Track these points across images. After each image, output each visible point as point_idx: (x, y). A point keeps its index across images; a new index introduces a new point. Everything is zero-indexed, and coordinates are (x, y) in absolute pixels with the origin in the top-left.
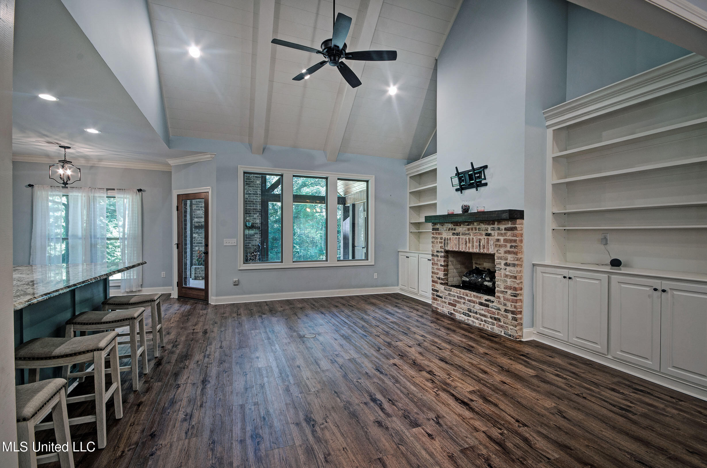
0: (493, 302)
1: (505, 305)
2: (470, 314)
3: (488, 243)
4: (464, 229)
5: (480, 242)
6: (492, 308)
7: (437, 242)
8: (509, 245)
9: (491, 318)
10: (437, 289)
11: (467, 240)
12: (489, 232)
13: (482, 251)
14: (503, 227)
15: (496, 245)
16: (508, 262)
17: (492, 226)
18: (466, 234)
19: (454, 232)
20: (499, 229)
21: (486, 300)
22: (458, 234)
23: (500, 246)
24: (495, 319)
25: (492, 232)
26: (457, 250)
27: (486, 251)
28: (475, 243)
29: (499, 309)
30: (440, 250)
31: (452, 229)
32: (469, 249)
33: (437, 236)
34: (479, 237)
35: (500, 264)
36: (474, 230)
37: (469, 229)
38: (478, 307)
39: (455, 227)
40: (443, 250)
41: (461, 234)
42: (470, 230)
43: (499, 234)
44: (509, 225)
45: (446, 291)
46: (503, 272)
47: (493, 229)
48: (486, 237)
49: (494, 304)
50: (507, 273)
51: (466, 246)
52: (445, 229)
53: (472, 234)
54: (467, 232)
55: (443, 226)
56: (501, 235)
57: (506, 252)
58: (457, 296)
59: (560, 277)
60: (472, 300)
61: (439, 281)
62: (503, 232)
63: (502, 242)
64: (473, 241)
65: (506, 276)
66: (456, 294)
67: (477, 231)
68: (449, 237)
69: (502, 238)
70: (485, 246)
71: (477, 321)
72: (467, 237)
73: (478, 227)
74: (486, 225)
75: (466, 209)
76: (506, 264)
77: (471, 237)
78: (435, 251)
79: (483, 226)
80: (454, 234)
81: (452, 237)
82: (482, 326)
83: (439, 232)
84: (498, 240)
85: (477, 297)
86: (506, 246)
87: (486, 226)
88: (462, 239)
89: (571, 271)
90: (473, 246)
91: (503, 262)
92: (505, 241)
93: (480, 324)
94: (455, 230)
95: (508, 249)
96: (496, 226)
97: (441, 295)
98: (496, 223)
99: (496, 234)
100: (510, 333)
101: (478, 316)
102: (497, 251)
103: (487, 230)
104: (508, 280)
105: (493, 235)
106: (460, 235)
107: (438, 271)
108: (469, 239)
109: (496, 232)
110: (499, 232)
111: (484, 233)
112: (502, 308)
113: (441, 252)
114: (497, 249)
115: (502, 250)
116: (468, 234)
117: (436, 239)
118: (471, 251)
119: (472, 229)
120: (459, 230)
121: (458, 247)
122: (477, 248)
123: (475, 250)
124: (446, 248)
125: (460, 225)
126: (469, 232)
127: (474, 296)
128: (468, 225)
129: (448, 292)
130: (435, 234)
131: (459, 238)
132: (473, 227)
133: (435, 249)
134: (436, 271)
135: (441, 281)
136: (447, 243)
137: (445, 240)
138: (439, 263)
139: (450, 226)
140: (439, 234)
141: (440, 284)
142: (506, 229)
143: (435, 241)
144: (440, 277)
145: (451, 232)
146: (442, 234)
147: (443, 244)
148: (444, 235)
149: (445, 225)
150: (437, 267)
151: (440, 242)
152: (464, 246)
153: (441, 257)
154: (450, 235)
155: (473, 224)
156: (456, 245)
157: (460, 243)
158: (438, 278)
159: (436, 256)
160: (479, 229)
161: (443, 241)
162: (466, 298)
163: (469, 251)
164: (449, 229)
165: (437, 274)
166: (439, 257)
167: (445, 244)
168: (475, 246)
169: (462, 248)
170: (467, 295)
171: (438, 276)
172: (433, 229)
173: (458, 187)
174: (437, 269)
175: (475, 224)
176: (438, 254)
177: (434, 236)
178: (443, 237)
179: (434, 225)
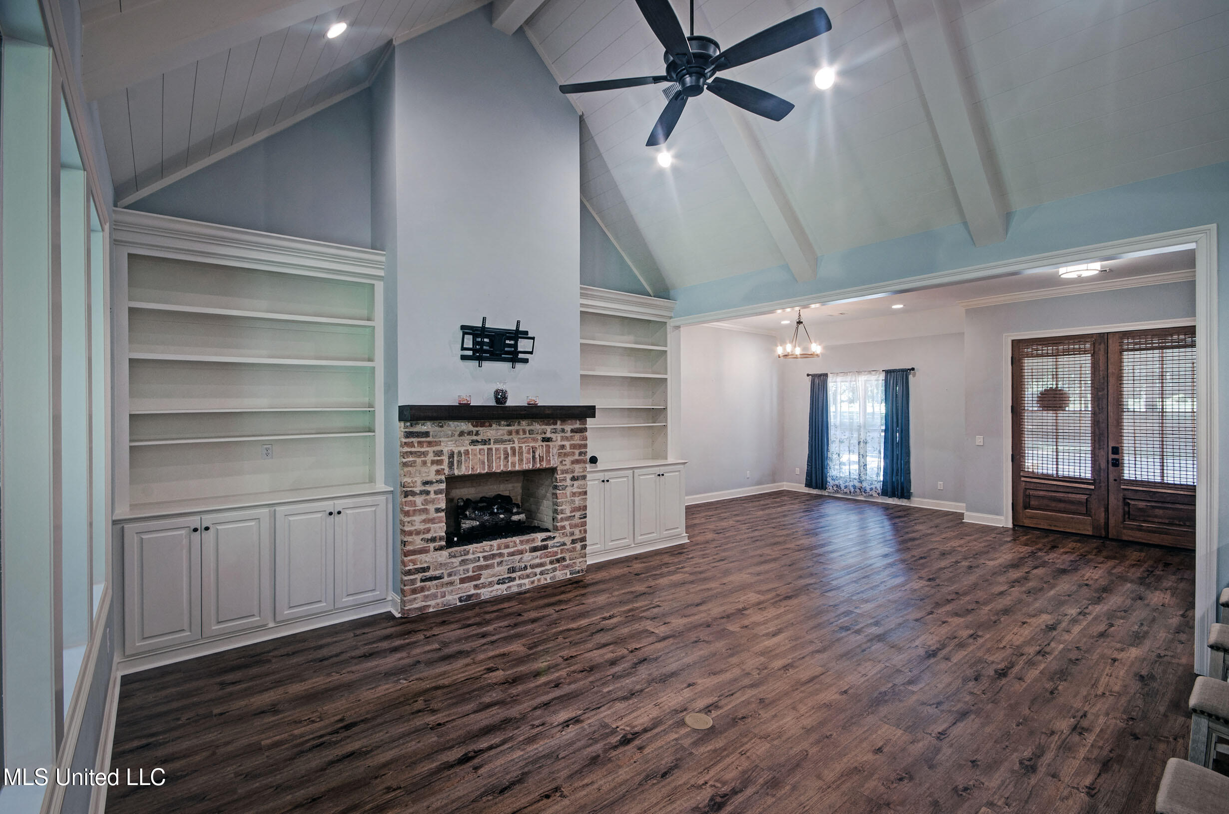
0: (554, 538)
1: (572, 534)
2: (513, 575)
3: (548, 452)
4: (501, 432)
5: (534, 452)
6: (553, 547)
7: (424, 463)
8: (577, 452)
9: (551, 562)
10: (425, 565)
11: (509, 451)
12: (548, 435)
13: (538, 465)
14: (568, 428)
15: (560, 455)
16: (576, 474)
17: (552, 427)
18: (506, 441)
19: (475, 438)
20: (563, 431)
21: (543, 540)
22: (485, 442)
23: (566, 455)
24: (558, 561)
25: (553, 436)
26: (470, 473)
27: (545, 465)
28: (525, 455)
29: (564, 544)
30: (432, 477)
31: (470, 433)
32: (513, 464)
33: (423, 450)
34: (531, 445)
35: (565, 480)
36: (521, 433)
37: (510, 433)
38: (527, 556)
39: (477, 429)
40: (443, 477)
41: (492, 441)
42: (514, 434)
43: (563, 439)
44: (577, 425)
45: (453, 560)
46: (569, 491)
47: (555, 431)
48: (544, 444)
49: (556, 540)
50: (575, 490)
51: (508, 462)
52: (450, 433)
53: (516, 440)
54: (506, 437)
55: (442, 427)
56: (567, 439)
57: (573, 462)
58: (484, 557)
60: (518, 550)
61: (432, 546)
62: (569, 434)
63: (568, 449)
64: (522, 452)
65: (574, 494)
66: (481, 555)
67: (528, 435)
68: (462, 449)
69: (567, 444)
70: (543, 457)
71: (526, 581)
72: (509, 447)
73: (528, 428)
74: (543, 425)
75: (501, 397)
76: (574, 479)
77: (516, 445)
78: (419, 483)
79: (537, 427)
80: (474, 442)
81: (470, 448)
82: (536, 584)
83: (428, 439)
84: (563, 447)
85: (528, 541)
86: (574, 454)
87: (543, 427)
88: (497, 449)
89: (606, 473)
90: (521, 460)
91: (569, 476)
92: (573, 446)
93: (533, 582)
94: (477, 434)
95: (577, 457)
96: (559, 426)
97: (437, 573)
98: (559, 422)
99: (559, 439)
100: (577, 568)
101: (529, 571)
102: (561, 462)
103: (545, 433)
104: (576, 499)
105: (554, 439)
106: (490, 444)
107: (427, 526)
108: (513, 449)
109: (559, 436)
110: (563, 434)
111: (539, 437)
112: (568, 540)
113: (440, 481)
114: (560, 460)
115: (568, 460)
116: (509, 441)
117: (419, 456)
118: (517, 468)
119: (517, 432)
120: (489, 434)
121: (489, 466)
122: (529, 462)
123: (525, 467)
124: (456, 472)
125: (490, 426)
126: (510, 437)
127: (522, 542)
128: (508, 425)
129: (460, 559)
130: (416, 445)
131: (488, 449)
132: (519, 427)
133: (416, 479)
134: (422, 527)
135: (437, 544)
136: (459, 462)
137: (451, 456)
138: (431, 508)
139: (465, 426)
140: (430, 444)
141: (436, 550)
142: (572, 431)
143: (419, 460)
144: (434, 535)
145: (467, 439)
146: (438, 443)
147: (445, 466)
148: (447, 446)
149: (449, 426)
150: (424, 517)
151: (433, 462)
152: (502, 463)
153: (436, 493)
154: (464, 445)
155: (519, 424)
156: (483, 463)
157: (494, 457)
158: (427, 541)
159: (422, 492)
160: (531, 432)
161: (445, 458)
162: (505, 551)
163: (514, 469)
164: (462, 434)
165: (424, 533)
166: (432, 492)
167: (451, 465)
168: (524, 459)
169: (499, 466)
170: (507, 547)
171: (429, 536)
172: (408, 435)
173: (470, 353)
174: (424, 521)
175: (524, 423)
176: (428, 488)
177: (413, 450)
178: (446, 450)
179: (411, 426)
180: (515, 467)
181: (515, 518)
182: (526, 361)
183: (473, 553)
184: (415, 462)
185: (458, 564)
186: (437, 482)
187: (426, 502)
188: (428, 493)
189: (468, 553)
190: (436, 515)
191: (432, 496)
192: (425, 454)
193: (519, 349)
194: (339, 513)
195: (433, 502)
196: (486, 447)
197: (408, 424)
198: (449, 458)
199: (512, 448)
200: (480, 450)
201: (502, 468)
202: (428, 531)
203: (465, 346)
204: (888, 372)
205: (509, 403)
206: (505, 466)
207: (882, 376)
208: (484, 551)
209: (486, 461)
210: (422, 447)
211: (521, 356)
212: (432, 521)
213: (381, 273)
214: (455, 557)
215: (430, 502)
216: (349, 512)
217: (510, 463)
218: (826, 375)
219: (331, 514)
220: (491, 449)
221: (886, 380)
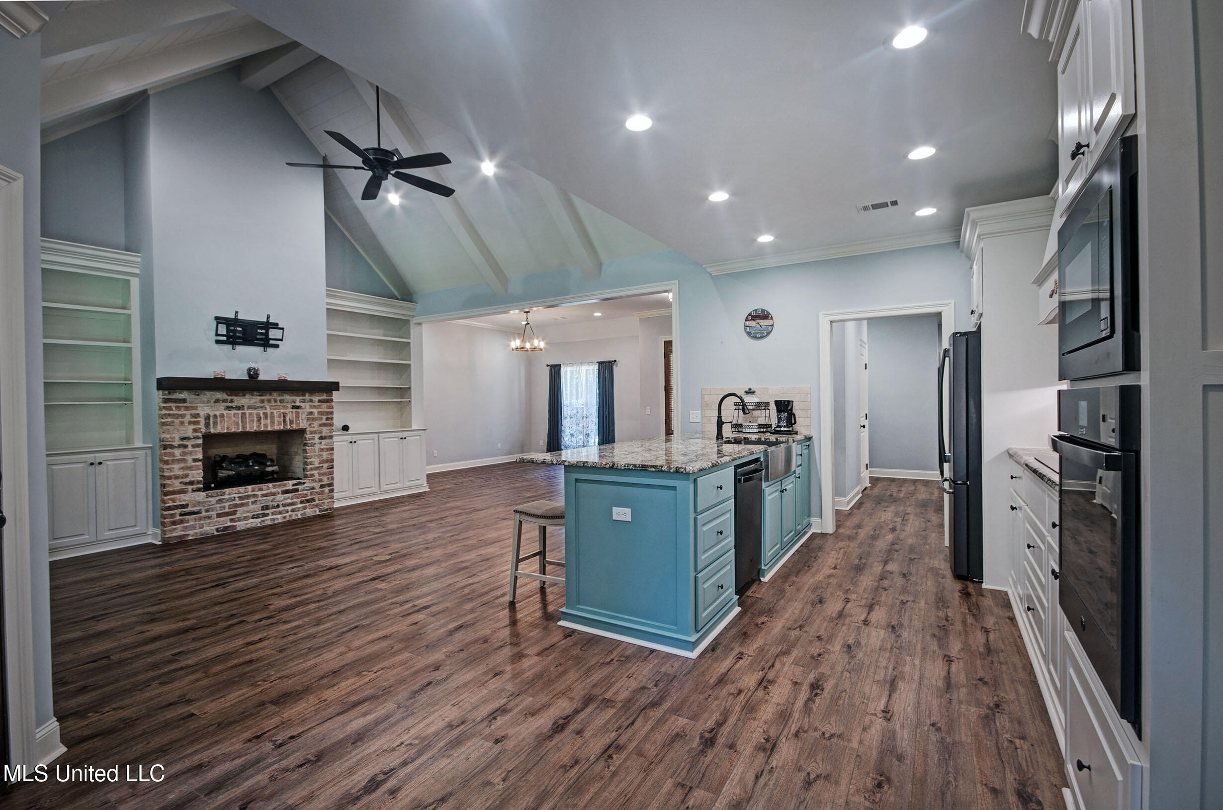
0: (304, 483)
1: (321, 480)
2: (267, 512)
3: (297, 417)
4: (254, 401)
5: (284, 417)
6: (303, 490)
7: (182, 423)
8: (324, 417)
9: (302, 502)
10: (184, 503)
11: (262, 415)
12: (298, 404)
13: (289, 427)
14: (316, 398)
15: (308, 419)
16: (323, 435)
17: (302, 398)
18: (258, 407)
19: (229, 404)
20: (311, 401)
21: (294, 485)
22: (238, 408)
23: (314, 419)
24: (308, 501)
25: (302, 404)
26: (225, 431)
27: (294, 427)
28: (276, 419)
29: (313, 488)
30: (190, 434)
31: (225, 401)
32: (266, 425)
33: (180, 413)
34: (282, 411)
35: (313, 438)
36: (273, 401)
37: (262, 401)
38: (280, 497)
39: (231, 397)
40: (200, 435)
41: (246, 407)
42: (266, 402)
43: (311, 407)
44: (324, 397)
45: (210, 499)
46: (317, 447)
47: (304, 401)
48: (294, 411)
49: (305, 485)
50: (322, 447)
51: (260, 424)
52: (206, 400)
53: (268, 407)
54: (259, 405)
55: (198, 395)
56: (315, 407)
57: (321, 425)
58: (239, 497)
59: (345, 443)
60: (271, 493)
61: (190, 488)
62: (317, 404)
63: (316, 415)
64: (274, 417)
65: (322, 450)
66: (236, 496)
67: (279, 403)
68: (218, 413)
69: (315, 411)
70: (293, 421)
71: (279, 516)
72: (261, 413)
73: (279, 398)
74: (293, 396)
75: (253, 374)
76: (321, 438)
77: (268, 411)
78: (177, 438)
79: (287, 397)
80: (229, 408)
81: (225, 412)
82: (288, 519)
83: (185, 405)
84: (311, 413)
85: (280, 486)
86: (321, 419)
87: (293, 398)
88: (250, 414)
89: (354, 436)
90: (273, 423)
91: (317, 436)
92: (320, 413)
93: (285, 518)
94: (232, 401)
95: (324, 421)
96: (307, 397)
97: (196, 509)
98: (307, 395)
99: (308, 407)
100: (326, 507)
101: (281, 509)
102: (310, 425)
103: (295, 402)
104: (324, 454)
105: (303, 407)
106: (243, 410)
107: (186, 472)
108: (266, 415)
109: (307, 405)
110: (311, 404)
111: (290, 405)
112: (317, 485)
113: (198, 438)
114: (309, 423)
115: (316, 424)
116: (262, 407)
117: (177, 418)
118: (269, 428)
119: (269, 401)
120: (242, 402)
121: (243, 427)
122: (279, 424)
123: (276, 428)
124: (212, 431)
125: (244, 395)
126: (262, 405)
127: (274, 487)
128: (260, 396)
129: (217, 498)
130: (174, 409)
131: (242, 413)
132: (270, 397)
133: (174, 435)
134: (181, 473)
135: (195, 487)
136: (215, 423)
137: (208, 417)
138: (189, 458)
139: (219, 395)
140: (187, 408)
141: (194, 491)
142: (320, 401)
143: (177, 421)
144: (193, 479)
145: (223, 405)
146: (196, 408)
147: (202, 426)
148: (203, 410)
149: (205, 394)
150: (182, 465)
151: (190, 423)
152: (255, 424)
153: (193, 446)
154: (220, 410)
155: (271, 395)
156: (238, 424)
157: (248, 420)
158: (186, 484)
159: (180, 446)
160: (282, 401)
161: (202, 420)
162: (260, 493)
163: (266, 429)
164: (217, 401)
165: (182, 478)
166: (190, 446)
167: (207, 425)
168: (276, 422)
169: (252, 426)
170: (261, 489)
171: (187, 480)
172: (166, 401)
173: (224, 338)
174: (182, 468)
175: (275, 394)
176: (185, 442)
177: (171, 412)
178: (202, 413)
179: (169, 393)
180: (267, 427)
181: (269, 469)
182: (277, 346)
183: (229, 494)
184: (173, 422)
185: (215, 502)
186: (194, 438)
187: (184, 454)
188: (186, 446)
189: (224, 494)
190: (193, 464)
191: (190, 449)
192: (183, 416)
193: (270, 337)
194: (100, 463)
195: (191, 453)
196: (240, 412)
197: (166, 392)
198: (206, 419)
199: (264, 413)
200: (235, 414)
201: (255, 428)
202: (187, 476)
203: (219, 333)
204: (600, 363)
205: (261, 378)
206: (259, 427)
207: (596, 367)
208: (240, 493)
209: (240, 422)
210: (180, 410)
211: (271, 342)
212: (190, 468)
213: (137, 271)
214: (212, 496)
215: (188, 454)
216: (109, 463)
217: (262, 425)
218: (559, 366)
219: (92, 464)
220: (245, 414)
221: (599, 369)
